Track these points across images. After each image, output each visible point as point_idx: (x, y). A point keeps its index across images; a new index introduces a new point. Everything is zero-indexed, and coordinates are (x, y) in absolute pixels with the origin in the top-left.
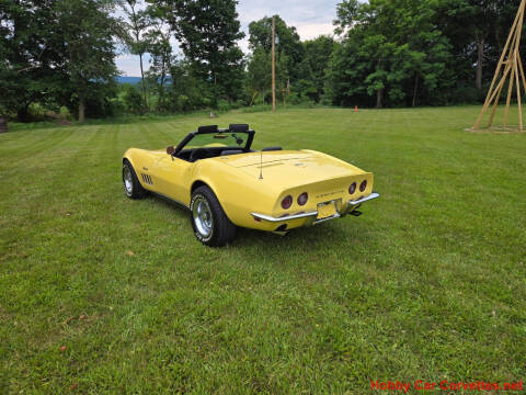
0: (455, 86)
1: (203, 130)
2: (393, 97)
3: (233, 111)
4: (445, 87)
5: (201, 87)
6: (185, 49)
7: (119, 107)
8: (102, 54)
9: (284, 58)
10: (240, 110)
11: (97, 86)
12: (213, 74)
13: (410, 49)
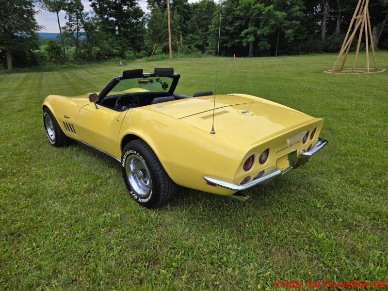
0: (306, 39)
1: (128, 75)
2: (262, 48)
3: (139, 60)
4: (299, 40)
5: (110, 40)
6: (95, 8)
7: (43, 57)
8: (23, 12)
9: (177, 16)
10: (144, 59)
11: (21, 39)
12: (119, 30)
13: (274, 9)
